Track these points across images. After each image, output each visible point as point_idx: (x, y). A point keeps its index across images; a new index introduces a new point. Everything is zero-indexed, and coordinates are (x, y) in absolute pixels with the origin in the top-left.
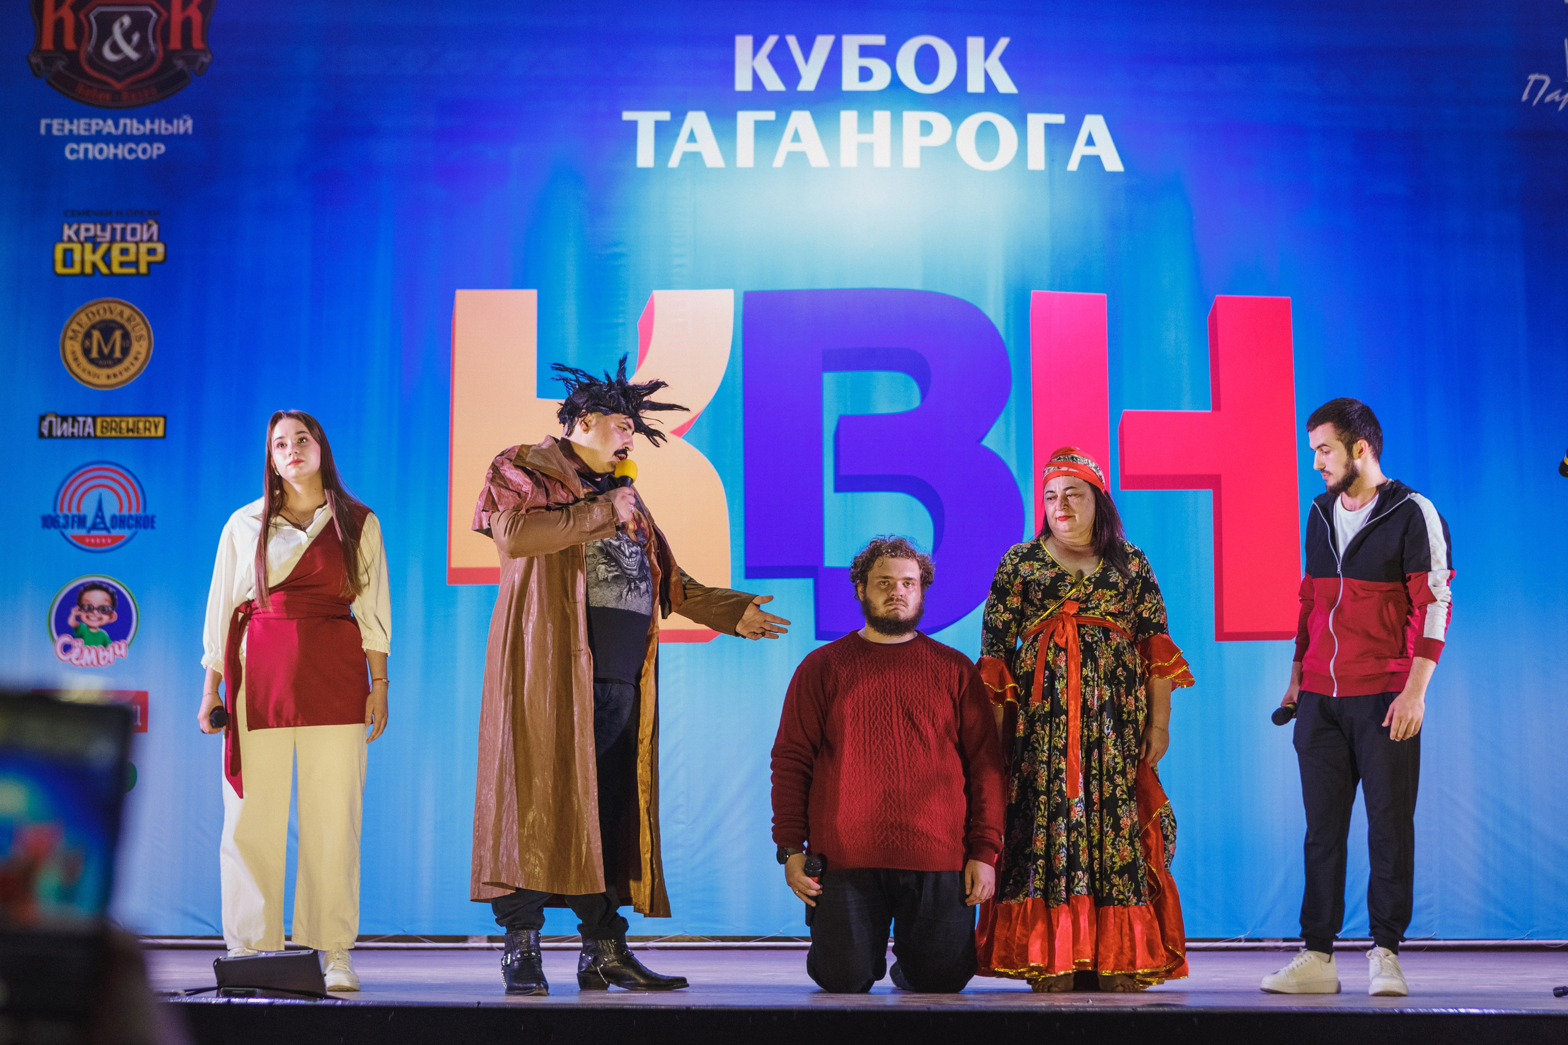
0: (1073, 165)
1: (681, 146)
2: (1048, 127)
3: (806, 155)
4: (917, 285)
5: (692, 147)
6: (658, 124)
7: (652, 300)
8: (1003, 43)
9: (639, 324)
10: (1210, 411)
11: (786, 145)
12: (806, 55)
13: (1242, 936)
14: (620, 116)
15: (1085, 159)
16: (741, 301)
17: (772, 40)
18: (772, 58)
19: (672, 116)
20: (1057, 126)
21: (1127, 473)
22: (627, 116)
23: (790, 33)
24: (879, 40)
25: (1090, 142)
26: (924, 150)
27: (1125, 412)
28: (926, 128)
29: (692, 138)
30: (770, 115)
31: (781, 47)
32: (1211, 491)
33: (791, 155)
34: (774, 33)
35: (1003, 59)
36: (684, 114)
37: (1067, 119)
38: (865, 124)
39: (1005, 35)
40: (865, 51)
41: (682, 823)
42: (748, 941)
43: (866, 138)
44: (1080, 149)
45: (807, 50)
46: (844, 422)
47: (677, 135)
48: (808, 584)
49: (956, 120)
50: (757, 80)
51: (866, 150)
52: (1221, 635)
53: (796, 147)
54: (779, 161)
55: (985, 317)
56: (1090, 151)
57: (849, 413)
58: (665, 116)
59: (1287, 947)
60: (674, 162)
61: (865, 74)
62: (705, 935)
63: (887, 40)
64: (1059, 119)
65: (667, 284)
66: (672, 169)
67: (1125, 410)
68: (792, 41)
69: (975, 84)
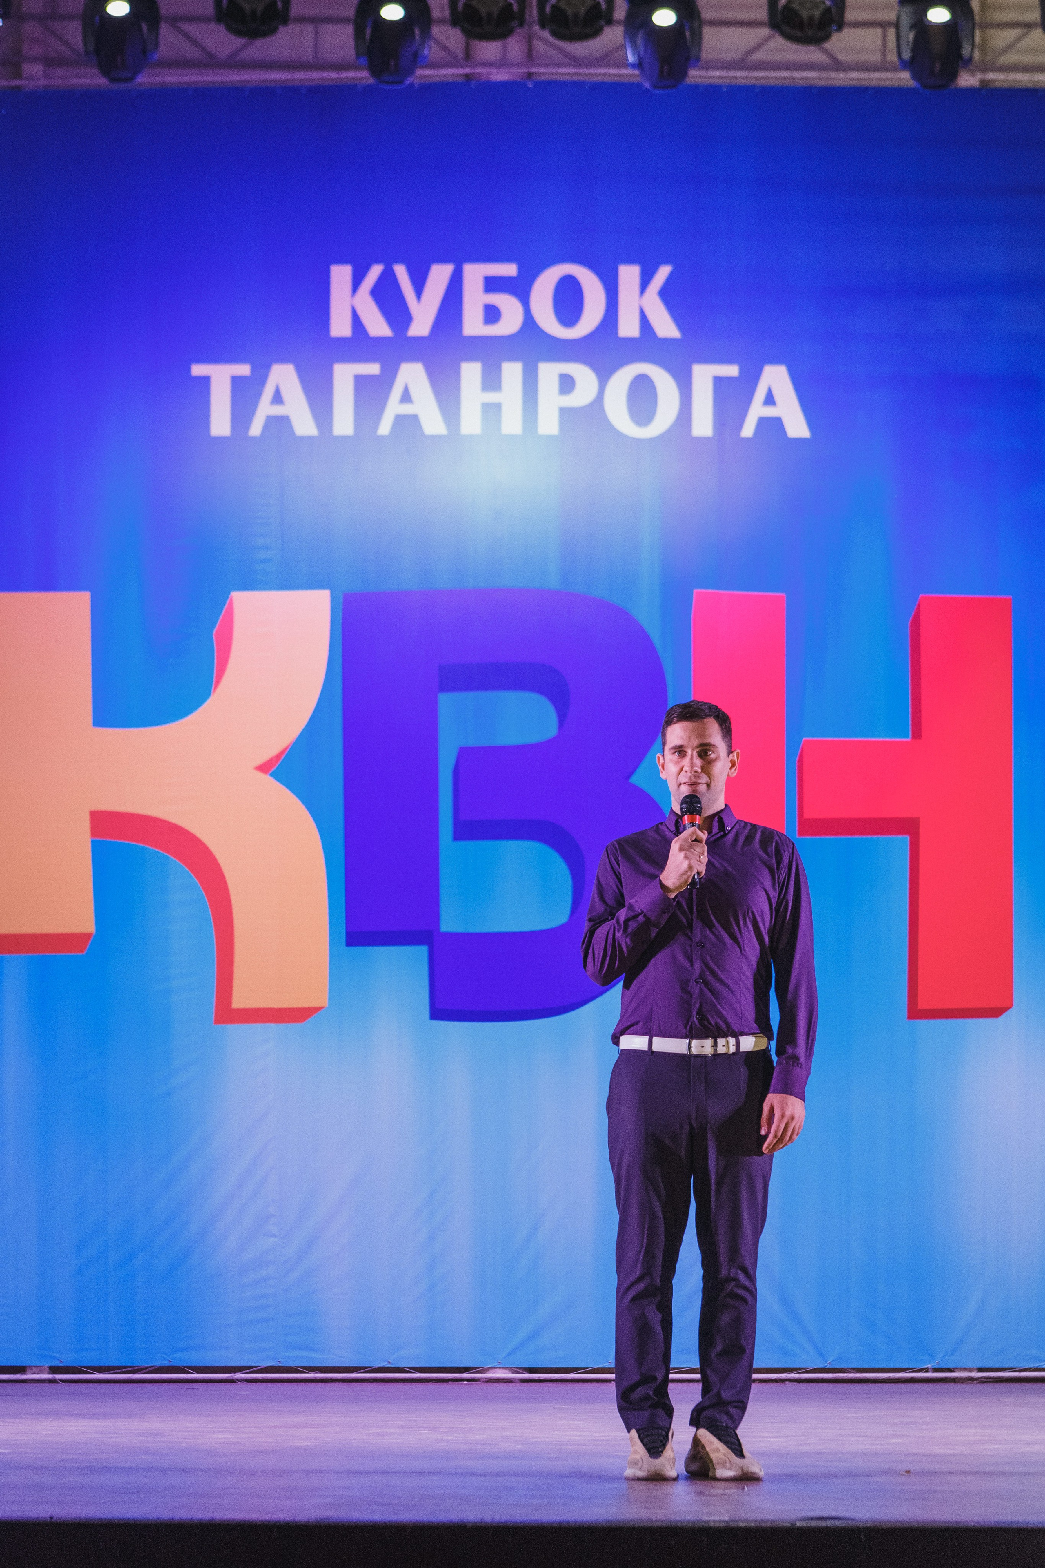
0: (748, 430)
1: (265, 409)
2: (718, 381)
3: (418, 418)
4: (553, 582)
5: (277, 410)
6: (236, 381)
7: (231, 604)
8: (664, 272)
9: (215, 635)
10: (909, 739)
11: (393, 408)
12: (419, 289)
13: (930, 1366)
14: (189, 370)
15: (763, 422)
16: (340, 607)
17: (376, 271)
18: (377, 293)
19: (253, 370)
20: (729, 379)
21: (806, 816)
22: (197, 370)
23: (399, 261)
24: (509, 270)
25: (770, 400)
26: (565, 412)
27: (805, 741)
28: (567, 384)
29: (278, 398)
30: (373, 369)
31: (387, 279)
32: (906, 838)
33: (400, 420)
34: (378, 261)
35: (665, 294)
36: (268, 367)
37: (741, 371)
38: (491, 381)
39: (666, 262)
40: (492, 284)
41: (275, 1236)
42: (352, 1372)
43: (492, 397)
44: (757, 410)
45: (419, 283)
46: (465, 755)
47: (259, 395)
48: (423, 951)
49: (604, 375)
50: (357, 322)
51: (492, 411)
52: (915, 1013)
53: (407, 409)
54: (385, 428)
55: (639, 625)
56: (770, 412)
57: (471, 743)
58: (244, 370)
59: (981, 1378)
60: (256, 429)
61: (492, 314)
62: (299, 1365)
63: (520, 270)
64: (732, 370)
65: (249, 584)
66: (254, 438)
67: (804, 739)
68: (401, 271)
69: (628, 327)
